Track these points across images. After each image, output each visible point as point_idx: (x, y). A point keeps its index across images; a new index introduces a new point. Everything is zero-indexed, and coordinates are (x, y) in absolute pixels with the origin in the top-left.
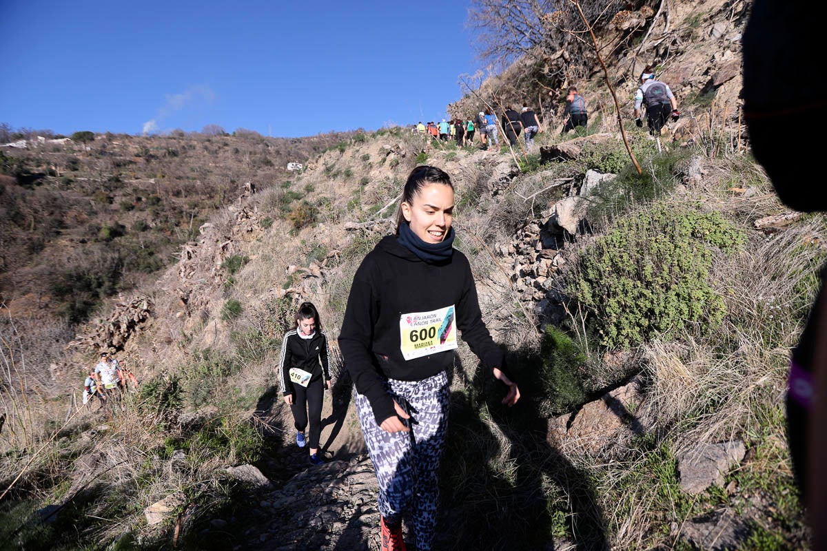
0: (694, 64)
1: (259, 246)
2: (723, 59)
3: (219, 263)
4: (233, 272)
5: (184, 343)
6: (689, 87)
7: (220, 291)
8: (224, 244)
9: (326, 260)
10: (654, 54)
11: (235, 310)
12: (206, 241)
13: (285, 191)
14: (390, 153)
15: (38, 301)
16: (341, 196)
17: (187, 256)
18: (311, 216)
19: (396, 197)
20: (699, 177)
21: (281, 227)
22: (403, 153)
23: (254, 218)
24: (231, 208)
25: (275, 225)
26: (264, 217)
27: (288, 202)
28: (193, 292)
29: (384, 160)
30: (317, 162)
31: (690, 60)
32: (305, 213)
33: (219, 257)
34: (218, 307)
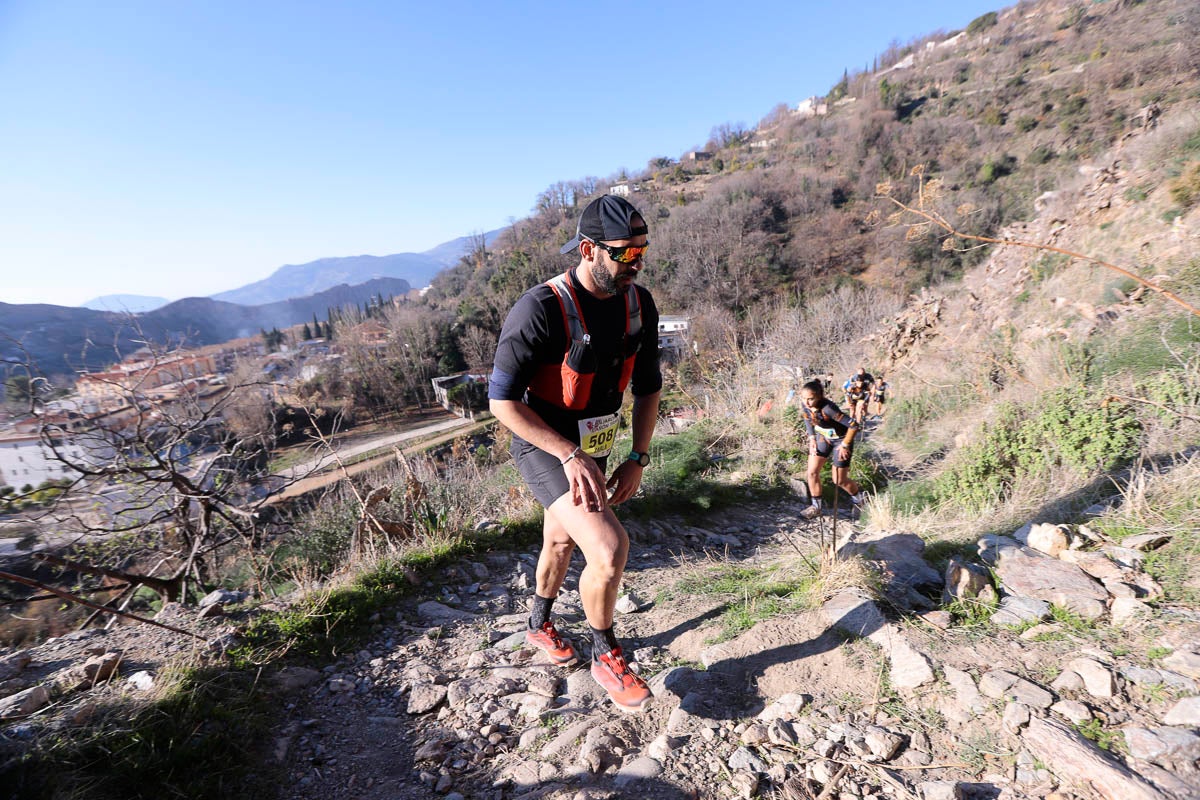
4: (1041, 279)
9: (1140, 290)
12: (1042, 219)
15: (895, 267)
23: (1125, 182)
26: (1141, 181)
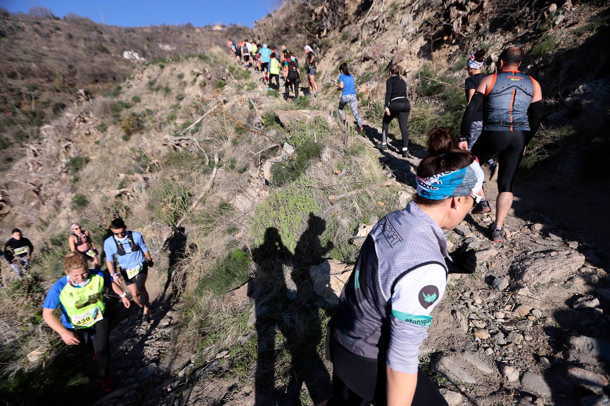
0: (389, 43)
1: (97, 148)
2: (402, 44)
3: (64, 160)
4: (77, 169)
5: (42, 226)
6: (383, 59)
7: (67, 186)
8: (66, 144)
9: (149, 167)
10: (373, 26)
11: (81, 202)
12: (49, 140)
13: (115, 100)
14: (198, 75)
16: (163, 108)
17: (33, 154)
18: (139, 125)
19: (203, 114)
20: (326, 160)
21: (115, 132)
22: (209, 76)
23: (91, 123)
24: (68, 114)
25: (110, 129)
26: (99, 123)
27: (119, 110)
28: (44, 185)
29: (195, 80)
30: (142, 73)
31: (387, 39)
32: (134, 123)
33: (63, 155)
34: (67, 199)
